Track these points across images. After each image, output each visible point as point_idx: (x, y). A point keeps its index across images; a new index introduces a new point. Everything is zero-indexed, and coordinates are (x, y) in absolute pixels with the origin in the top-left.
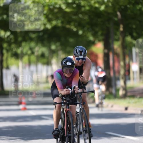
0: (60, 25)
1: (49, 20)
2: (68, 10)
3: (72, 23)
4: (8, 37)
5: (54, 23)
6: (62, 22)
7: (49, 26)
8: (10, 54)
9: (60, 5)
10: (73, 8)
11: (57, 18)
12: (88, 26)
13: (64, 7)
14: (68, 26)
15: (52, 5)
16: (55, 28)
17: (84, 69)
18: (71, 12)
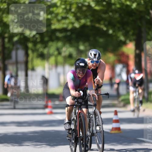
0: (89, 24)
1: (78, 19)
2: (97, 8)
3: (102, 22)
4: (34, 36)
5: (83, 21)
6: (91, 21)
7: (77, 25)
8: (35, 54)
9: (89, 3)
10: (103, 6)
11: (86, 17)
12: (118, 25)
13: (93, 4)
14: (97, 25)
15: (80, 3)
16: (84, 27)
17: (99, 72)
18: (101, 10)
